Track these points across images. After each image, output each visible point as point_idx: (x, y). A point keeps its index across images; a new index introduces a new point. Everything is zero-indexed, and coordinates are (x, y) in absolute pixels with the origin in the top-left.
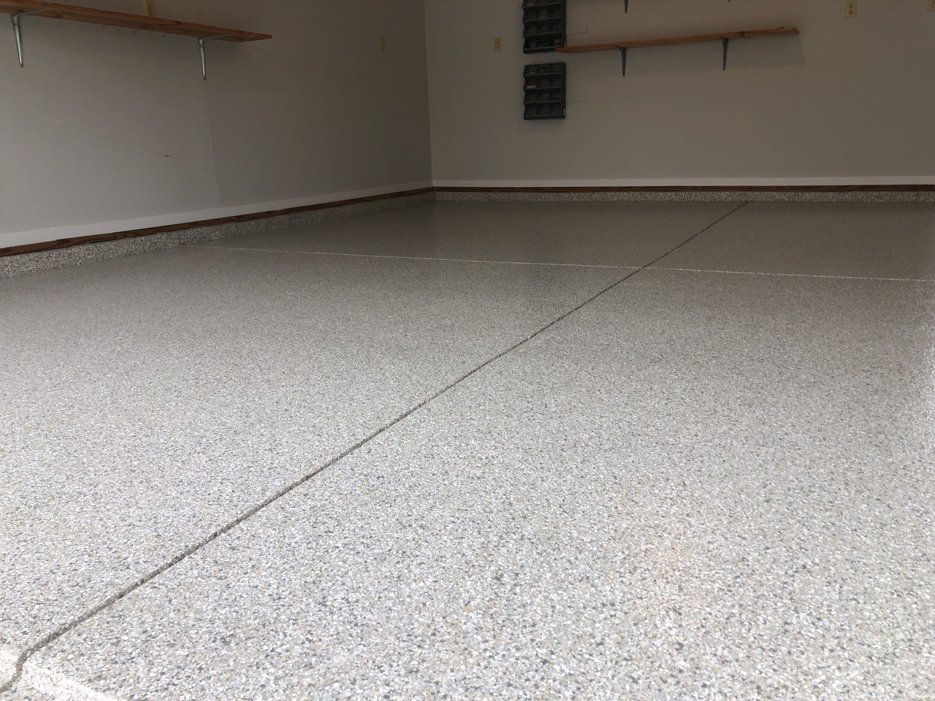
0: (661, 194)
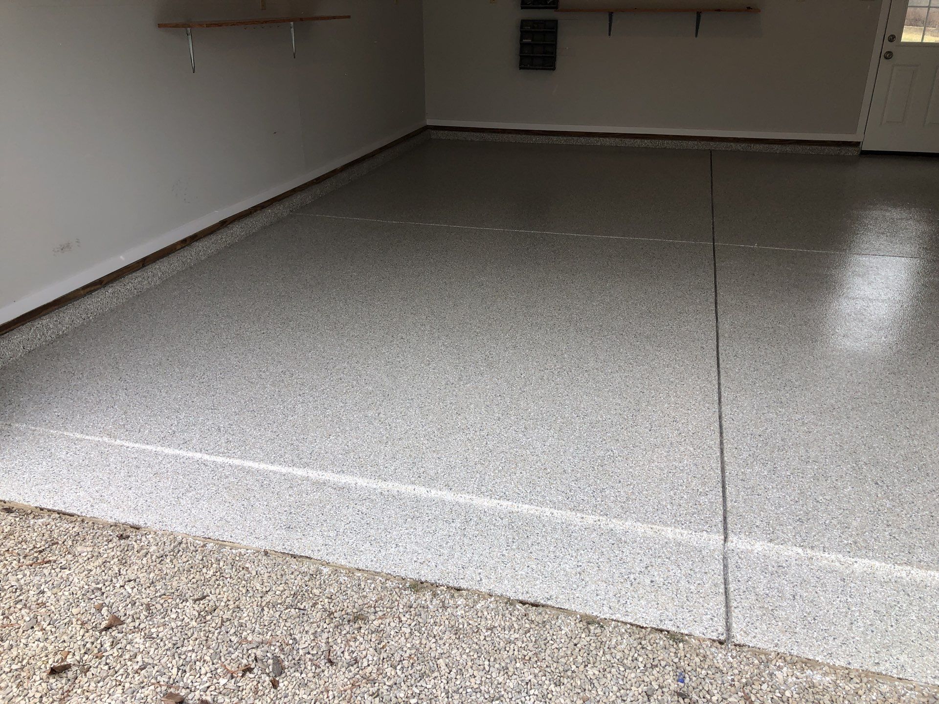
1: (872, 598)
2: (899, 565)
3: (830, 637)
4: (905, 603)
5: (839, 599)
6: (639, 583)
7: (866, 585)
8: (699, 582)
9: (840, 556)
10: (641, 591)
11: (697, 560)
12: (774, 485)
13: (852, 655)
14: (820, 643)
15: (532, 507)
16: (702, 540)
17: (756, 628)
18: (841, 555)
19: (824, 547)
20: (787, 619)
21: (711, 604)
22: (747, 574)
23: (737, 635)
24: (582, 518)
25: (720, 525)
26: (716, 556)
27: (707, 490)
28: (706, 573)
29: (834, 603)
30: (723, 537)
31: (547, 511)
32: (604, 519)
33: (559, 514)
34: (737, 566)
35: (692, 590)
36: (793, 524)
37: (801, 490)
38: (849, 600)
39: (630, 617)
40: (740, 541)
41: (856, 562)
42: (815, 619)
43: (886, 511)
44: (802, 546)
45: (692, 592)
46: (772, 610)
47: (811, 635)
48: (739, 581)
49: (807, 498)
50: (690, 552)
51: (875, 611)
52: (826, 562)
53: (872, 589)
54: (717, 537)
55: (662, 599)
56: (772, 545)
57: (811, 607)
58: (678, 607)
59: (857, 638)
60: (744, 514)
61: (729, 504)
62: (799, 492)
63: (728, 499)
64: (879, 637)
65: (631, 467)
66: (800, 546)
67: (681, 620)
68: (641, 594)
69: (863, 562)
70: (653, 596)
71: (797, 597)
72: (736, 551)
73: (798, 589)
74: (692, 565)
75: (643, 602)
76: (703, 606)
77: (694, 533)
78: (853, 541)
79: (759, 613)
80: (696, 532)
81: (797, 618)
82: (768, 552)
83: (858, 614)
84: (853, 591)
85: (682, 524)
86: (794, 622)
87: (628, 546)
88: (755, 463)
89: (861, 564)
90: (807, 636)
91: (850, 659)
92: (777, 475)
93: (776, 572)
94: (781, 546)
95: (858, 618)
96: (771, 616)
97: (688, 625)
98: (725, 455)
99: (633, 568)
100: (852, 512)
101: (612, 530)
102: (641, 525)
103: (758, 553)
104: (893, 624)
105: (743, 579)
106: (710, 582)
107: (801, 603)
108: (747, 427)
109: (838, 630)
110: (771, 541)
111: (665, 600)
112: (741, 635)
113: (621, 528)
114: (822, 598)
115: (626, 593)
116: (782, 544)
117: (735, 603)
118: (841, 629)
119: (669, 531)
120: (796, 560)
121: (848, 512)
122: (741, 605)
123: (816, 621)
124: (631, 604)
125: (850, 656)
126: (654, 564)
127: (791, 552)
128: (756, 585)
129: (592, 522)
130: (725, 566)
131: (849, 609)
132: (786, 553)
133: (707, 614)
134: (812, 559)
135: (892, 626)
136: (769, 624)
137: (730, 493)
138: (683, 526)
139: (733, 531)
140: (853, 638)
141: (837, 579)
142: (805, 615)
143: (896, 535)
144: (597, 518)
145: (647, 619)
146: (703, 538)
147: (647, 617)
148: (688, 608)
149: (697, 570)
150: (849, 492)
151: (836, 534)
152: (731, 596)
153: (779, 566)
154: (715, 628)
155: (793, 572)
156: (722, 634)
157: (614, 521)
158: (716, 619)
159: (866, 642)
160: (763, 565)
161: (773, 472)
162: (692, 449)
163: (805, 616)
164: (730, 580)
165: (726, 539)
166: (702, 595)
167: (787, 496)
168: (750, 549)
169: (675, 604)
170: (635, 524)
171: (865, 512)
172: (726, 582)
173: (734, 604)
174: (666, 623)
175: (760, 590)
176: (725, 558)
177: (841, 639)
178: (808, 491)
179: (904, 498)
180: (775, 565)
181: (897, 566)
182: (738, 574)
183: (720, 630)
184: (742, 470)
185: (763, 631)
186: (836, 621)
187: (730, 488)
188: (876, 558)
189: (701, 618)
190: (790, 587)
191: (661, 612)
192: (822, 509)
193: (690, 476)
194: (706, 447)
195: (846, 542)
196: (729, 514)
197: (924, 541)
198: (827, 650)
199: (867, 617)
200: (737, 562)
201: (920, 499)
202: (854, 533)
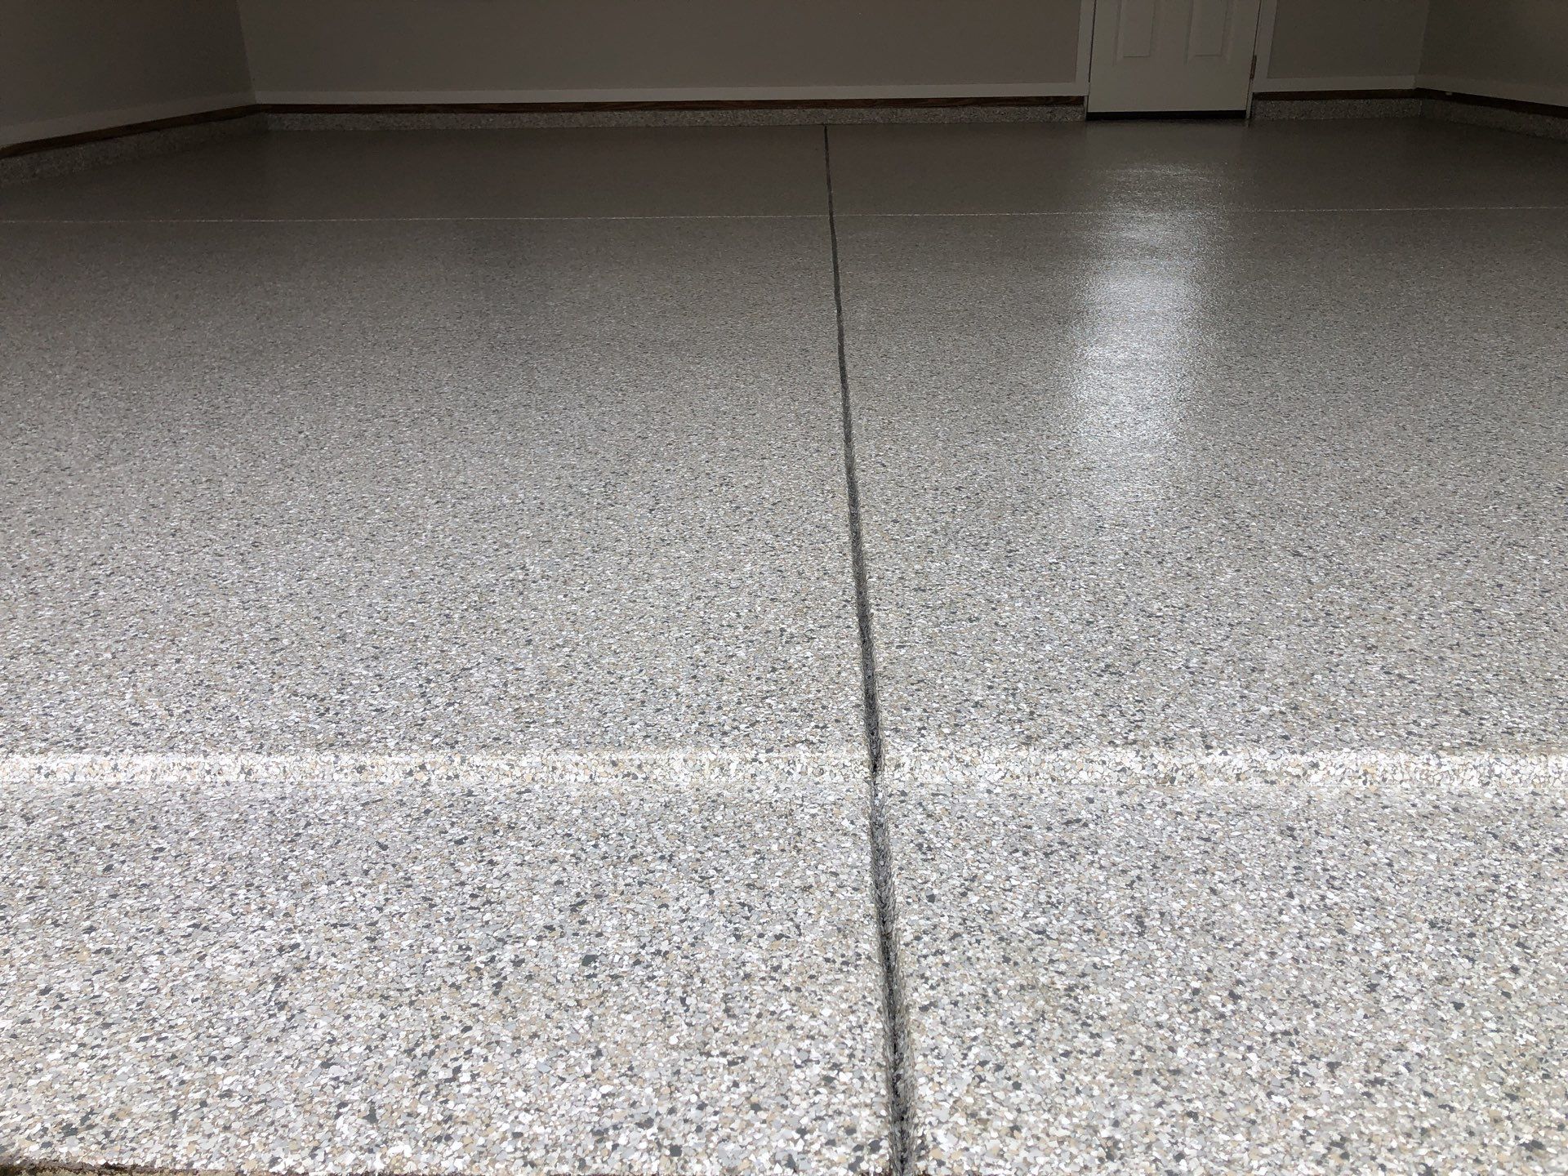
0: (688, 114)
1: (1404, 877)
2: (1452, 751)
3: (1312, 1065)
4: (1519, 877)
5: (1296, 901)
6: (530, 977)
7: (1367, 836)
8: (778, 929)
9: (1260, 754)
10: (537, 1008)
11: (775, 847)
12: (1015, 590)
13: (1424, 1131)
14: (1284, 1101)
15: (173, 758)
16: (796, 776)
17: (1017, 1086)
18: (1264, 751)
19: (1204, 736)
20: (1133, 1017)
21: (826, 1012)
22: (958, 867)
23: (940, 1134)
24: (361, 769)
25: (852, 719)
26: (846, 823)
27: (811, 626)
28: (807, 889)
29: (1285, 918)
30: (863, 754)
31: (229, 764)
32: (440, 759)
33: (274, 770)
34: (920, 846)
35: (748, 969)
36: (1090, 682)
37: (1094, 594)
38: (1332, 897)
39: (456, 1145)
40: (926, 757)
41: (1315, 765)
42: (1234, 997)
43: (1347, 614)
44: (1135, 742)
45: (747, 976)
46: (1070, 989)
47: (1237, 1071)
48: (932, 898)
49: (1118, 612)
50: (749, 824)
51: (1433, 925)
52: (1218, 783)
53: (1393, 848)
54: (843, 755)
55: (618, 1029)
56: (1033, 754)
57: (1207, 949)
58: (684, 1055)
59: (1416, 1047)
60: (931, 675)
61: (881, 656)
62: (1090, 598)
63: (879, 644)
64: (1492, 1025)
65: (574, 601)
66: (1128, 743)
67: (693, 1113)
68: (531, 1022)
69: (1339, 760)
70: (580, 1025)
71: (1153, 922)
72: (914, 795)
73: (1144, 891)
74: (756, 867)
75: (532, 1059)
76: (790, 1028)
77: (762, 757)
78: (1285, 704)
79: (1021, 1012)
80: (769, 751)
81: (1167, 1005)
82: (1024, 780)
83: (1378, 945)
84: (1331, 863)
85: (725, 734)
86: (1159, 1026)
87: (519, 839)
88: (952, 546)
89: (1332, 770)
90: (1226, 1076)
91: (1423, 1151)
92: (1017, 567)
93: (1062, 843)
94: (1065, 753)
95: (1386, 959)
96: (1069, 1017)
97: (723, 1132)
98: (865, 537)
99: (519, 918)
100: (1257, 629)
101: (470, 794)
102: (578, 758)
103: (989, 792)
104: (1516, 961)
105: (946, 887)
106: (822, 922)
107: (1170, 940)
108: (923, 475)
109: (1333, 1026)
110: (1028, 741)
111: (632, 1031)
112: (954, 1131)
113: (506, 781)
114: (1238, 907)
115: (467, 1029)
116: (1066, 747)
117: (924, 988)
118: (1341, 1017)
119: (677, 765)
120: (1120, 793)
121: (1244, 631)
122: (948, 993)
123: (1243, 1004)
124: (474, 1077)
125: (1417, 1134)
126: (608, 889)
127: (1100, 768)
128: (995, 903)
129: (398, 776)
130: (880, 855)
131: (1341, 932)
132: (1083, 775)
133: (807, 1061)
134: (1173, 780)
135: (1515, 970)
136: (1066, 1054)
137: (883, 626)
138: (726, 740)
139: (897, 730)
140: (1401, 1048)
141: (1266, 831)
142: (1196, 984)
143: (1404, 671)
144: (415, 760)
145: (535, 1139)
146: (799, 767)
147: (538, 1129)
148: (730, 1047)
149: (773, 884)
150: (1230, 582)
151: (1229, 690)
152: (907, 964)
153: (1068, 823)
154: (839, 1120)
155: (1118, 834)
156: (875, 1147)
157: (477, 760)
158: (844, 1077)
159: (1454, 1057)
160: (1012, 826)
161: (1006, 562)
162: (769, 537)
163: (1196, 992)
164: (900, 899)
165: (875, 765)
166: (787, 982)
167: (1058, 613)
168: (961, 779)
169: (673, 1040)
170: (553, 757)
171: (1291, 622)
172: (884, 915)
173: (916, 994)
174: (622, 1141)
175: (1014, 921)
176: (877, 828)
177: (1358, 1061)
178: (1117, 595)
179: (1381, 577)
180: (1055, 821)
181: (1446, 758)
182: (927, 871)
183: (864, 1126)
184: (917, 567)
185: (1045, 1092)
186: (1313, 988)
187: (883, 615)
188: (1375, 744)
189: (780, 1084)
190: (1118, 888)
191: (606, 1089)
192: (1168, 631)
193: (758, 601)
194: (809, 528)
195: (1264, 709)
196: (880, 682)
197: (1489, 676)
198: (1321, 1126)
199: (1416, 949)
200: (922, 832)
201: (1424, 574)
202: (1280, 681)
